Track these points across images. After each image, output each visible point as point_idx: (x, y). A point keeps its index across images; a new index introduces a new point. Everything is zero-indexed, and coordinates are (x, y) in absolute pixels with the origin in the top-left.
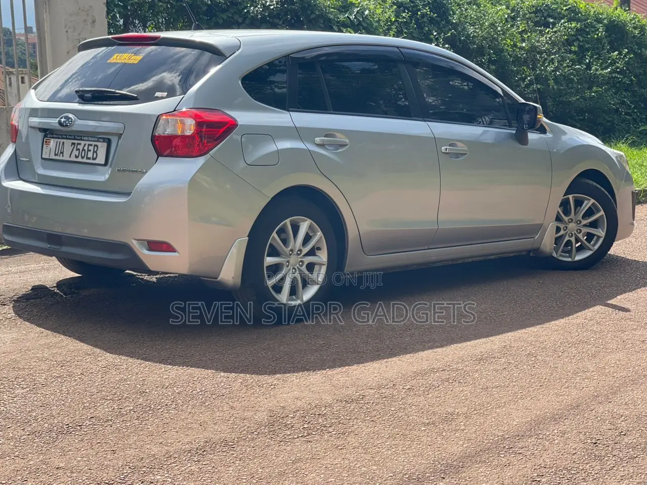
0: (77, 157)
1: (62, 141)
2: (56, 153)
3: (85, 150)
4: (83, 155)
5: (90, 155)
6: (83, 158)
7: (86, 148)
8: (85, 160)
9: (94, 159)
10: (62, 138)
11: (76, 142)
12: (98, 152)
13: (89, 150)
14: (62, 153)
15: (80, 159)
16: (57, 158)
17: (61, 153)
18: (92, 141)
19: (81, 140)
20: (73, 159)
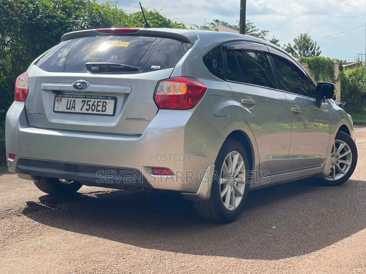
0: (87, 110)
1: (73, 99)
2: (68, 107)
3: (95, 105)
4: (93, 109)
5: (100, 108)
6: (93, 110)
7: (96, 104)
8: (95, 112)
9: (104, 111)
10: (73, 97)
11: (87, 100)
12: (106, 106)
13: (98, 105)
14: (74, 108)
15: (90, 111)
16: (68, 111)
17: (72, 107)
18: (101, 99)
19: (91, 98)
20: (84, 111)
